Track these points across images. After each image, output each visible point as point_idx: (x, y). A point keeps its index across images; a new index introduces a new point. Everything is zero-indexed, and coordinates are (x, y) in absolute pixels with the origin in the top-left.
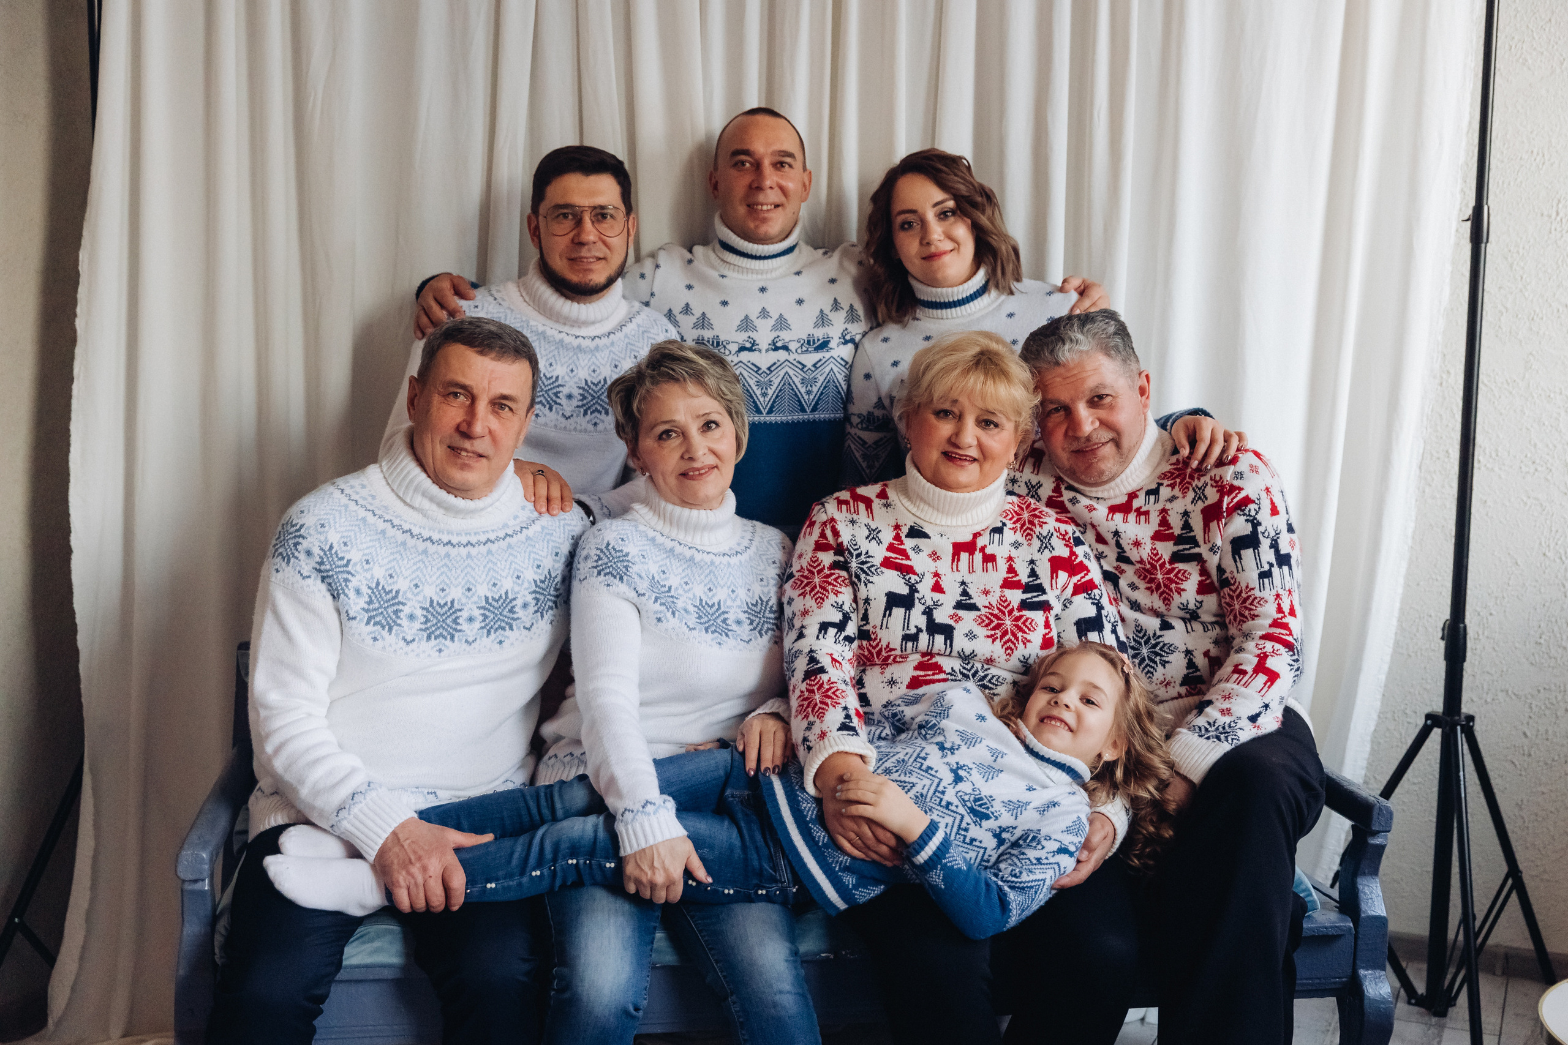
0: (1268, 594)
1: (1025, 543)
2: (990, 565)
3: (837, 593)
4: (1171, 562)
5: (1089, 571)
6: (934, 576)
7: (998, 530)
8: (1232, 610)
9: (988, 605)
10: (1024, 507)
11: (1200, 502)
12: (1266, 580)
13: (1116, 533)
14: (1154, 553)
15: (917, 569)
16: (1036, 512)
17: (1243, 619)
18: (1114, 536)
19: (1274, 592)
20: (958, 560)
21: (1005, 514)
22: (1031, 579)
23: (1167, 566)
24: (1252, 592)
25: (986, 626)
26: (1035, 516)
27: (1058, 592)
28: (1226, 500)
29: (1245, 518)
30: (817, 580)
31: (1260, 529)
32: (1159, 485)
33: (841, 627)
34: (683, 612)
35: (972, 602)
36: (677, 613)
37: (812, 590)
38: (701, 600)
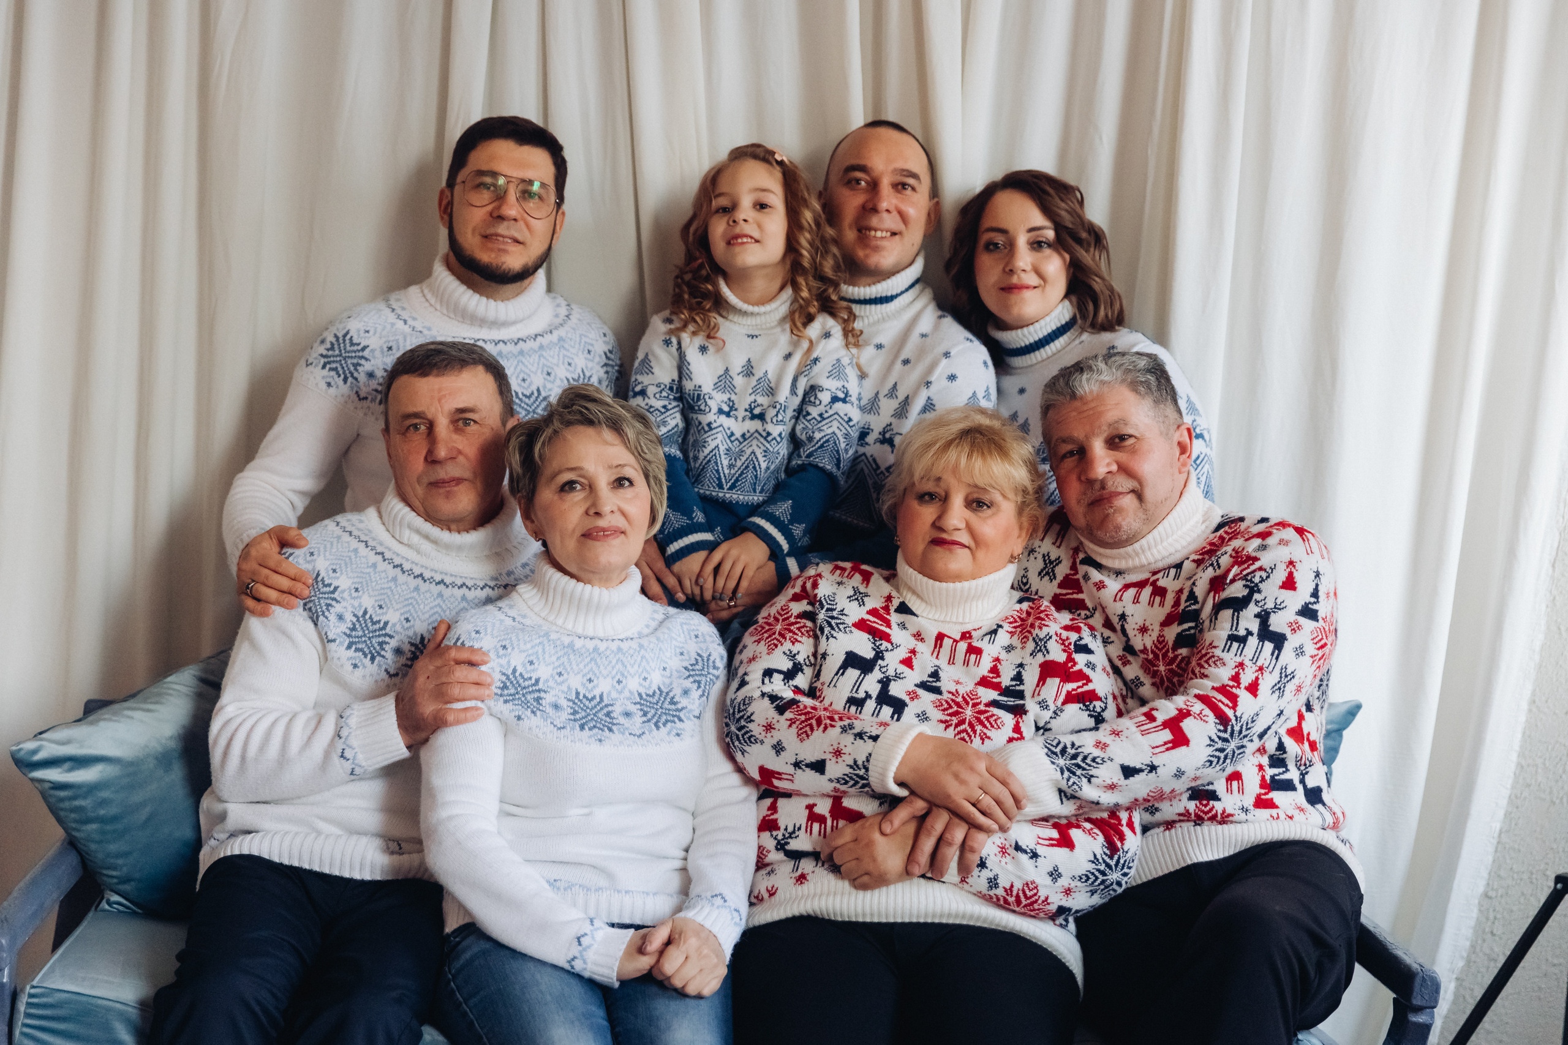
0: (1230, 658)
1: (1019, 646)
2: (973, 658)
3: (795, 642)
4: (1174, 648)
5: (1090, 681)
6: (909, 652)
9: (954, 691)
11: (1211, 569)
12: (1235, 644)
13: (1123, 616)
14: (1160, 639)
15: (894, 640)
18: (1121, 620)
19: (1238, 659)
22: (1014, 683)
23: (1170, 654)
25: (944, 710)
28: (1236, 569)
29: (1244, 583)
30: (779, 627)
31: (1256, 597)
32: (1185, 559)
33: (788, 675)
34: (550, 710)
35: (938, 685)
36: (538, 712)
37: (770, 636)
38: (578, 693)
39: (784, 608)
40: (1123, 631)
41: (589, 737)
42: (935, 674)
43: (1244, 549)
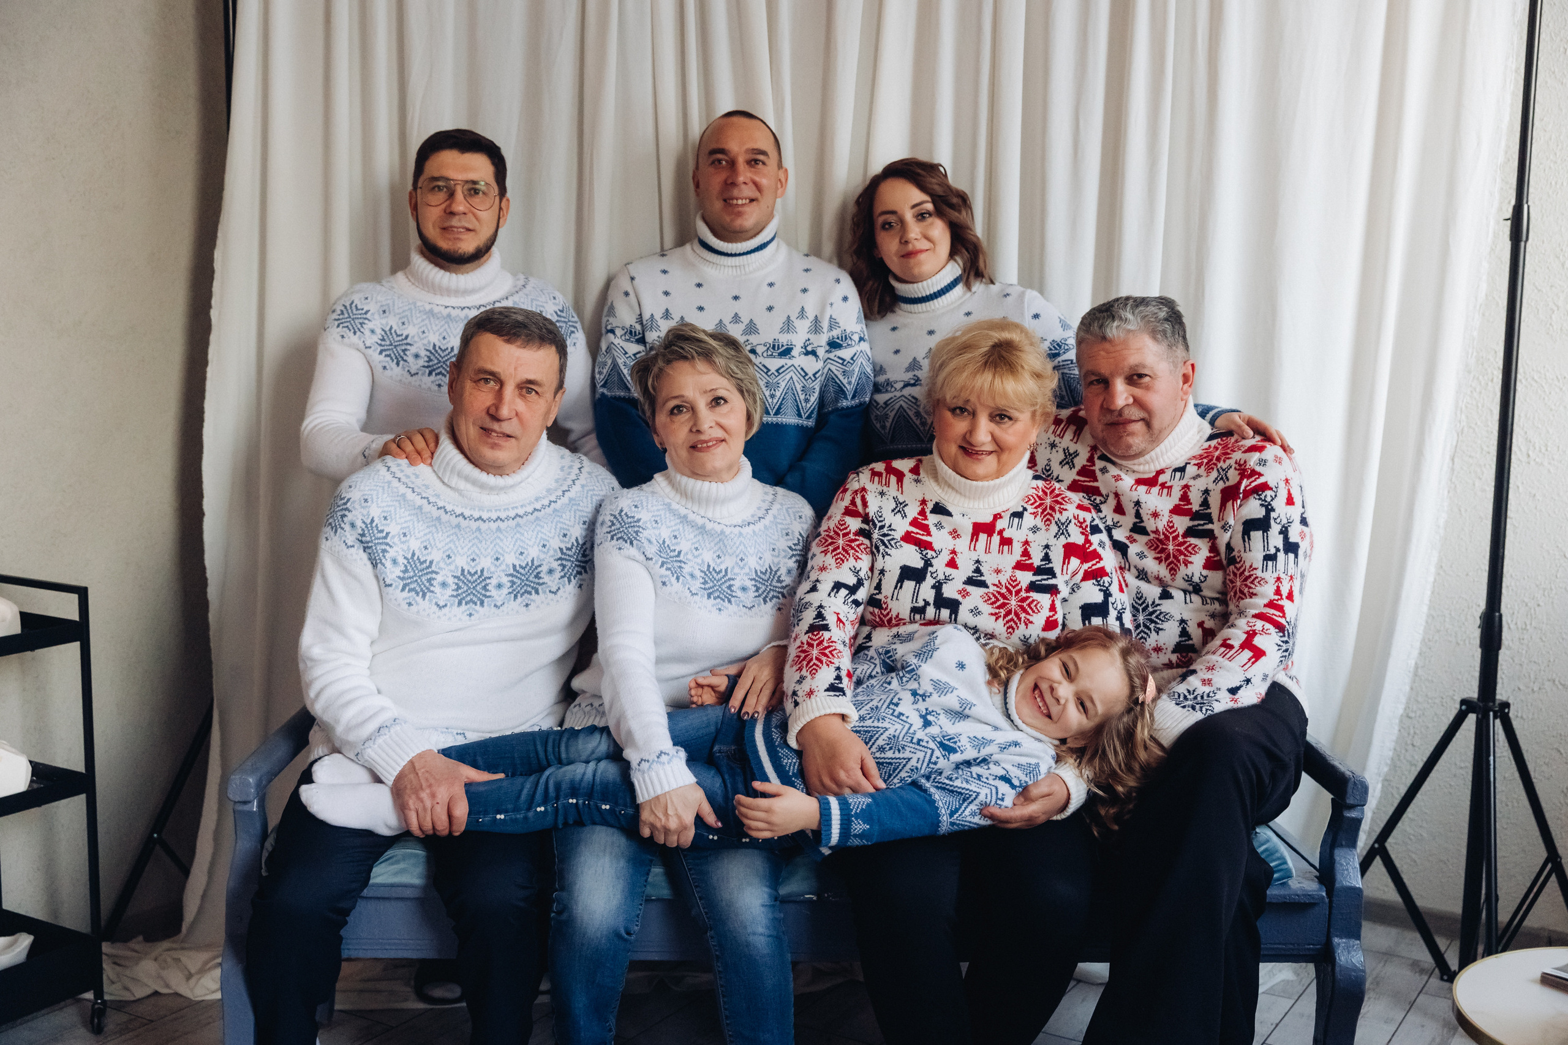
0: (1269, 576)
1: (1044, 528)
2: (1006, 547)
3: (857, 558)
4: (1185, 535)
5: (1101, 559)
6: (951, 553)
7: (1018, 515)
8: (1233, 587)
10: (1048, 491)
11: (1221, 483)
12: (1270, 563)
13: (1138, 503)
14: (1170, 525)
15: (936, 546)
16: (1059, 499)
17: (1242, 595)
18: (1136, 506)
19: (1275, 575)
20: (977, 540)
21: (1027, 499)
22: (1044, 563)
23: (1180, 539)
24: (1255, 572)
25: (992, 603)
26: (1057, 502)
27: (1068, 577)
28: (1245, 482)
29: (1260, 502)
30: (841, 542)
31: (1273, 515)
32: (1187, 464)
33: (853, 590)
34: (688, 577)
35: (982, 578)
36: (681, 578)
37: (835, 550)
38: (709, 566)
39: (842, 523)
40: (1138, 515)
41: (713, 605)
42: (977, 571)
43: (1245, 462)
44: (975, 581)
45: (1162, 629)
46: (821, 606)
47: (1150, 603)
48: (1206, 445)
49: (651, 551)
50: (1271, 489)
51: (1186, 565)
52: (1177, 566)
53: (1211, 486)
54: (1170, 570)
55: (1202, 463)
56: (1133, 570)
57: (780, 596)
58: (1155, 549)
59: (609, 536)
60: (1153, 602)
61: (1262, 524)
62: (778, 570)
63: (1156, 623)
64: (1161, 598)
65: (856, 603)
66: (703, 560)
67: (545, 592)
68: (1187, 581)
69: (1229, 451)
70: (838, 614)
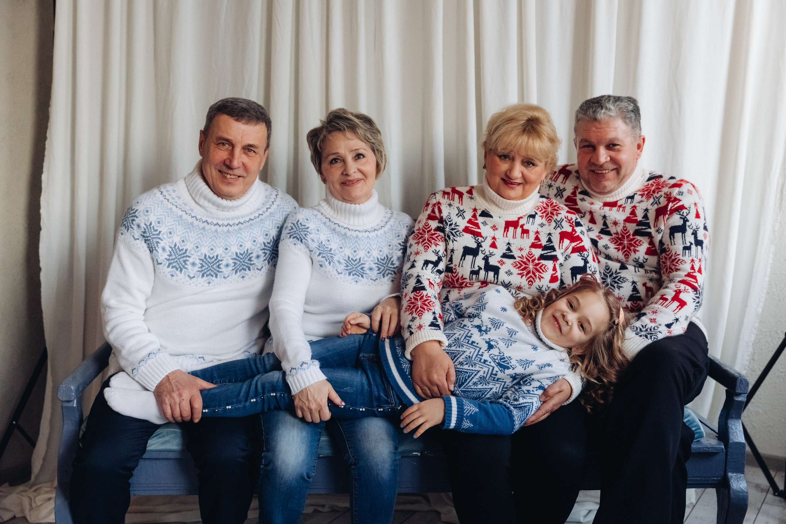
0: (687, 259)
1: (547, 224)
2: (525, 235)
3: (437, 245)
4: (634, 235)
5: (582, 241)
6: (492, 239)
7: (533, 216)
8: (665, 265)
9: (521, 256)
10: (549, 204)
11: (656, 205)
12: (687, 251)
13: (604, 217)
14: (625, 229)
15: (483, 235)
16: (556, 208)
17: (671, 270)
18: (603, 218)
19: (691, 258)
20: (508, 231)
21: (537, 208)
22: (548, 243)
23: (631, 237)
24: (678, 256)
25: (519, 268)
26: (555, 210)
27: (563, 251)
28: (671, 205)
29: (680, 216)
30: (426, 236)
31: (688, 223)
32: (635, 194)
33: (436, 264)
34: (336, 263)
35: (512, 254)
36: (332, 263)
37: (423, 241)
38: (349, 257)
39: (427, 225)
40: (605, 224)
41: (352, 279)
42: (509, 249)
43: (670, 193)
44: (508, 255)
45: (621, 287)
46: (418, 276)
47: (614, 272)
48: (646, 184)
49: (313, 246)
50: (686, 208)
51: (635, 252)
52: (629, 253)
53: (650, 207)
54: (625, 256)
55: (644, 194)
56: (603, 255)
57: (393, 273)
58: (615, 243)
59: (289, 235)
60: (616, 271)
61: (682, 229)
62: (392, 258)
63: (618, 283)
64: (620, 269)
65: (439, 272)
66: (345, 254)
67: (254, 269)
68: (635, 262)
69: (660, 187)
70: (429, 279)
